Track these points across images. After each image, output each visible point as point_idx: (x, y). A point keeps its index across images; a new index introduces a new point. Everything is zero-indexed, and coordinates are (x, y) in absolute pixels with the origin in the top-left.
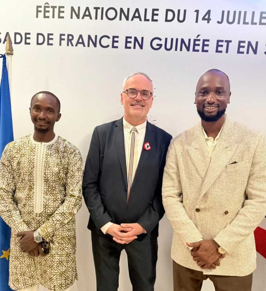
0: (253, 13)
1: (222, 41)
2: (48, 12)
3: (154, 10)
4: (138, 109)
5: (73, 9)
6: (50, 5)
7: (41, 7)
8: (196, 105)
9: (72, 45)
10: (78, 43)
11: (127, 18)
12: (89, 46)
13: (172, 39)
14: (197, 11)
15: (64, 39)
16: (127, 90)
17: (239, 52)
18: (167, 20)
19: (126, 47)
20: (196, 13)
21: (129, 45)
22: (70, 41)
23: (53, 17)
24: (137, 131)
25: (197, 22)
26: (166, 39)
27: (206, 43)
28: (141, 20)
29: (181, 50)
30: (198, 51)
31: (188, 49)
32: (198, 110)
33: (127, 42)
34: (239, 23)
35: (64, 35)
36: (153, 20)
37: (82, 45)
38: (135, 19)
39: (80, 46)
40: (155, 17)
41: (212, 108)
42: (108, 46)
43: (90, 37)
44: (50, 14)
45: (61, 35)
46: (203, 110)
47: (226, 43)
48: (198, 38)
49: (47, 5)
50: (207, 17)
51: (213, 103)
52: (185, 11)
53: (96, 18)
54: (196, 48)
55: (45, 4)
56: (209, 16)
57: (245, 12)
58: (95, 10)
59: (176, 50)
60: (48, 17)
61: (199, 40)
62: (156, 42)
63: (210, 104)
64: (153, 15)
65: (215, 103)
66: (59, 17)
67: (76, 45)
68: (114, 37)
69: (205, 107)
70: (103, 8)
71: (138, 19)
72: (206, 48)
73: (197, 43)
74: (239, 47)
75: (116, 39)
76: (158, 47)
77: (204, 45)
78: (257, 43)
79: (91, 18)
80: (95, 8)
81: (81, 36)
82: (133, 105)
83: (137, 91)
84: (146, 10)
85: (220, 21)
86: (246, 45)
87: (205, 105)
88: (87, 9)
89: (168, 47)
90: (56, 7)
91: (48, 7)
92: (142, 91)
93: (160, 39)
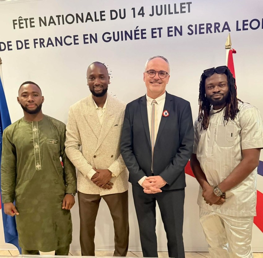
0: (175, 5)
1: (155, 29)
2: (22, 23)
3: (101, 12)
4: (156, 86)
5: (40, 19)
6: (23, 18)
7: (16, 20)
8: (88, 86)
9: (44, 46)
10: (48, 44)
11: (82, 21)
12: (56, 45)
13: (118, 32)
14: (133, 9)
15: (37, 43)
16: (148, 72)
17: (169, 36)
18: (112, 19)
19: (85, 43)
20: (133, 10)
21: (86, 41)
22: (42, 44)
23: (27, 27)
24: (156, 103)
25: (134, 17)
26: (114, 33)
27: (144, 32)
28: (92, 21)
29: (126, 39)
30: (139, 38)
31: (131, 38)
32: (90, 89)
33: (85, 39)
34: (165, 14)
35: (37, 39)
36: (102, 20)
37: (51, 45)
38: (88, 21)
39: (50, 46)
40: (103, 18)
41: (98, 88)
42: (71, 43)
43: (56, 39)
44: (24, 25)
45: (35, 40)
46: (93, 90)
47: (158, 30)
48: (137, 29)
49: (20, 18)
50: (141, 12)
51: (99, 85)
52: (124, 10)
53: (59, 24)
54: (137, 36)
55: (19, 18)
56: (143, 12)
57: (169, 5)
58: (57, 18)
59: (122, 40)
60: (23, 27)
61: (138, 30)
62: (106, 36)
63: (97, 85)
64: (101, 16)
65: (100, 85)
66: (31, 26)
67: (47, 46)
68: (74, 36)
69: (94, 88)
70: (63, 16)
71: (90, 21)
72: (144, 36)
73: (137, 32)
74: (169, 31)
75: (76, 38)
76: (109, 39)
77: (142, 34)
78: (181, 27)
79: (55, 24)
80: (57, 16)
81: (50, 39)
82: (152, 83)
83: (156, 72)
84: (95, 13)
85: (151, 14)
86: (173, 29)
87: (94, 87)
88: (51, 18)
89: (116, 38)
90: (27, 19)
91: (22, 20)
92: (159, 72)
93: (109, 34)
